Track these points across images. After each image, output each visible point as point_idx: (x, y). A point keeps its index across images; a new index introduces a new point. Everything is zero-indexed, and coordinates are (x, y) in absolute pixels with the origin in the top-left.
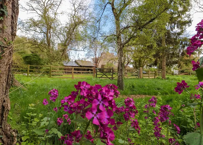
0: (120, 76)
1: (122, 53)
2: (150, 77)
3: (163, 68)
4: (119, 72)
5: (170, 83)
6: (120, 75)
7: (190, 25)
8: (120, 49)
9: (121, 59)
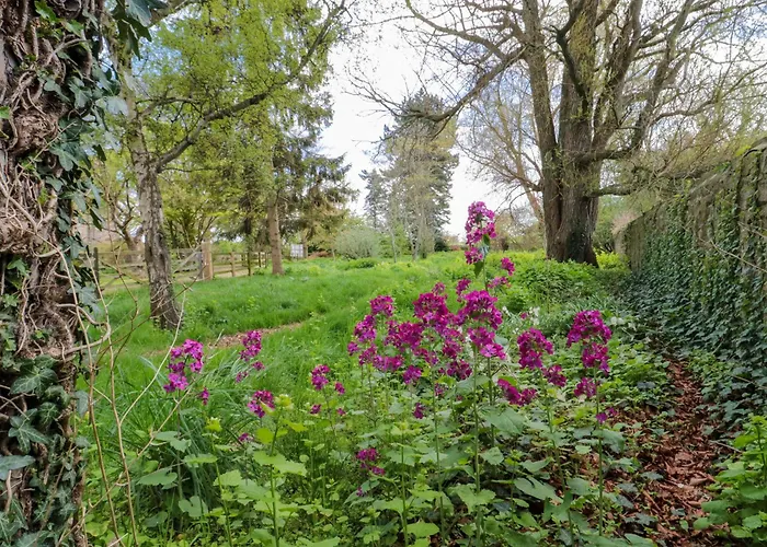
0: (161, 281)
1: (155, 195)
2: (238, 274)
3: (272, 243)
4: (154, 267)
5: (303, 285)
6: (159, 277)
7: (330, 124)
8: (147, 178)
9: (158, 218)
